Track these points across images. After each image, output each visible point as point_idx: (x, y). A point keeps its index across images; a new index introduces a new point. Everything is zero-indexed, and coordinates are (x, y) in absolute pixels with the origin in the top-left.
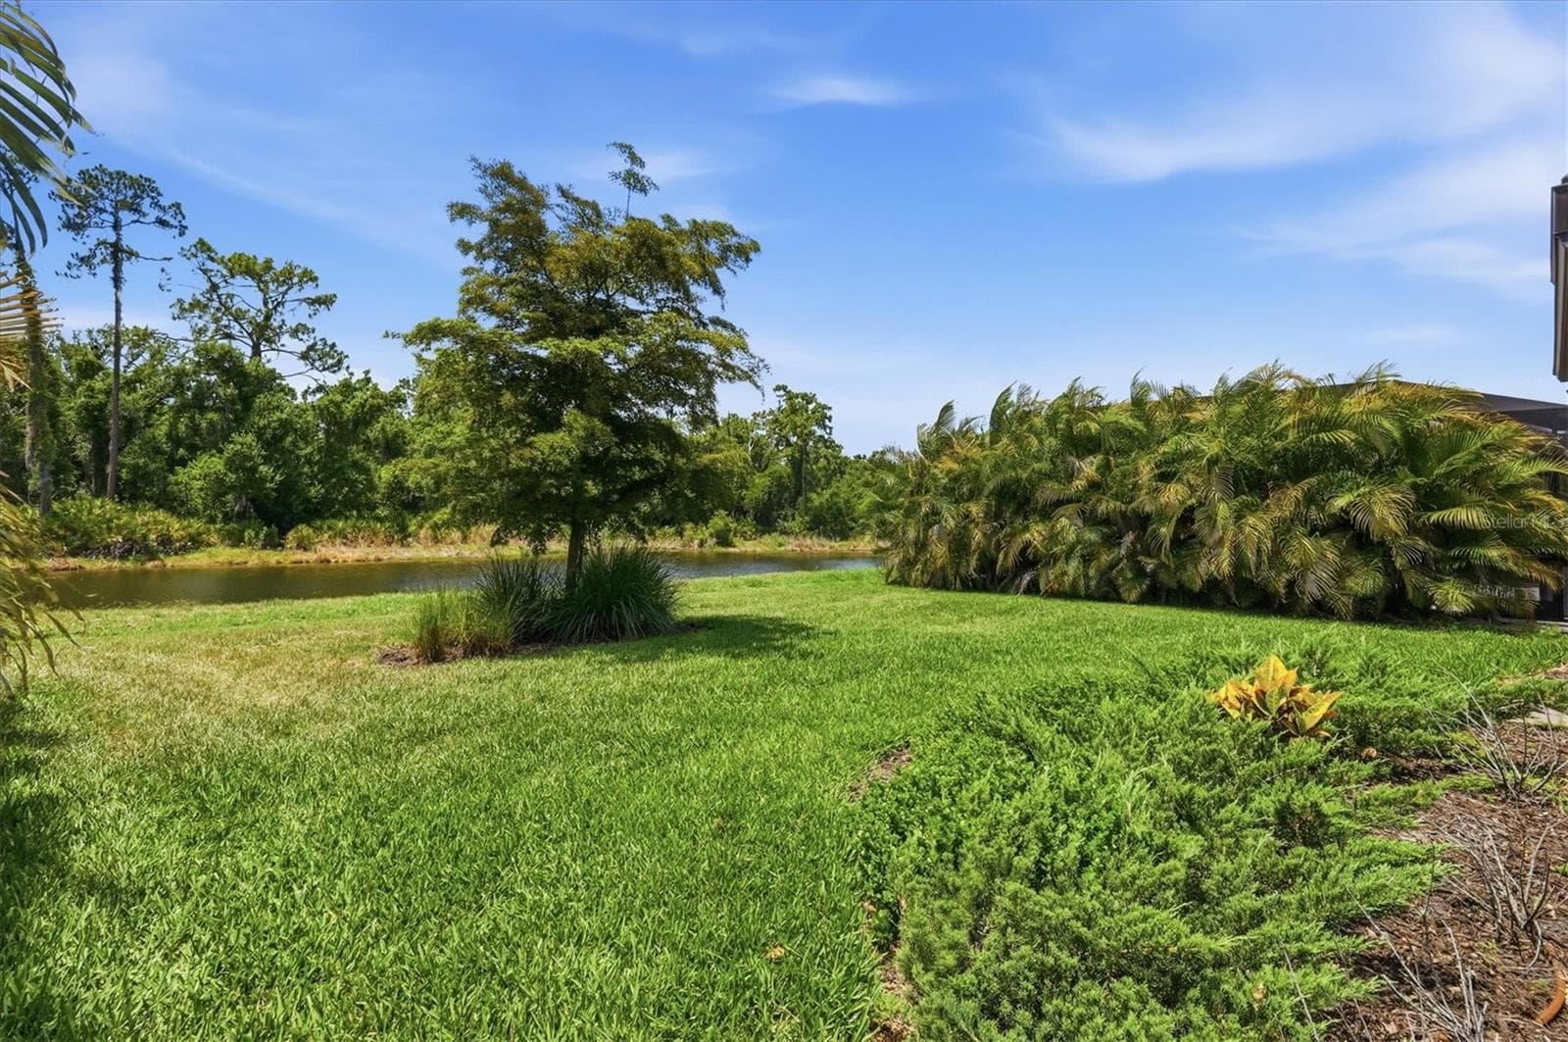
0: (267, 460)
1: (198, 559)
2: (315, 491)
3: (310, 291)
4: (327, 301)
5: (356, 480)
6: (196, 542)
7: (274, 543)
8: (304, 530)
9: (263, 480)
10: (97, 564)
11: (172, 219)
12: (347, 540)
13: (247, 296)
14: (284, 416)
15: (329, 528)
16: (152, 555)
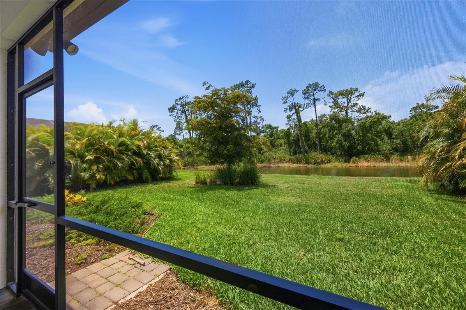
0: (345, 141)
1: (328, 165)
2: (360, 148)
3: (357, 94)
4: (362, 95)
5: (371, 144)
6: (329, 161)
7: (346, 161)
8: (355, 158)
9: (344, 146)
10: (310, 166)
11: (323, 89)
12: (367, 160)
13: (342, 101)
14: (348, 129)
15: (363, 157)
16: (320, 164)
